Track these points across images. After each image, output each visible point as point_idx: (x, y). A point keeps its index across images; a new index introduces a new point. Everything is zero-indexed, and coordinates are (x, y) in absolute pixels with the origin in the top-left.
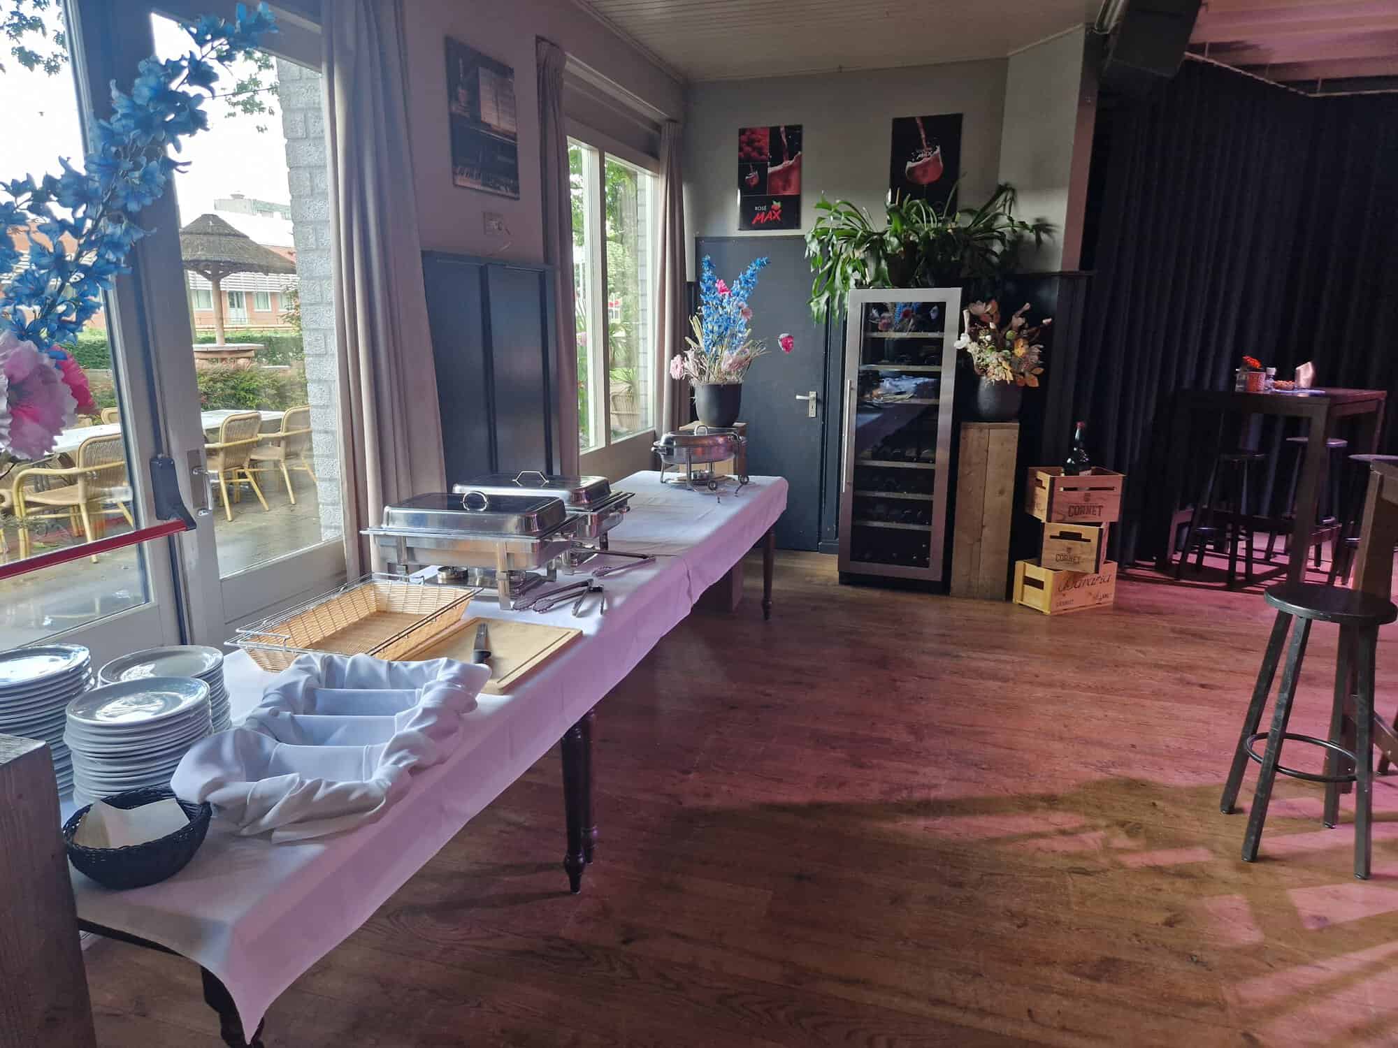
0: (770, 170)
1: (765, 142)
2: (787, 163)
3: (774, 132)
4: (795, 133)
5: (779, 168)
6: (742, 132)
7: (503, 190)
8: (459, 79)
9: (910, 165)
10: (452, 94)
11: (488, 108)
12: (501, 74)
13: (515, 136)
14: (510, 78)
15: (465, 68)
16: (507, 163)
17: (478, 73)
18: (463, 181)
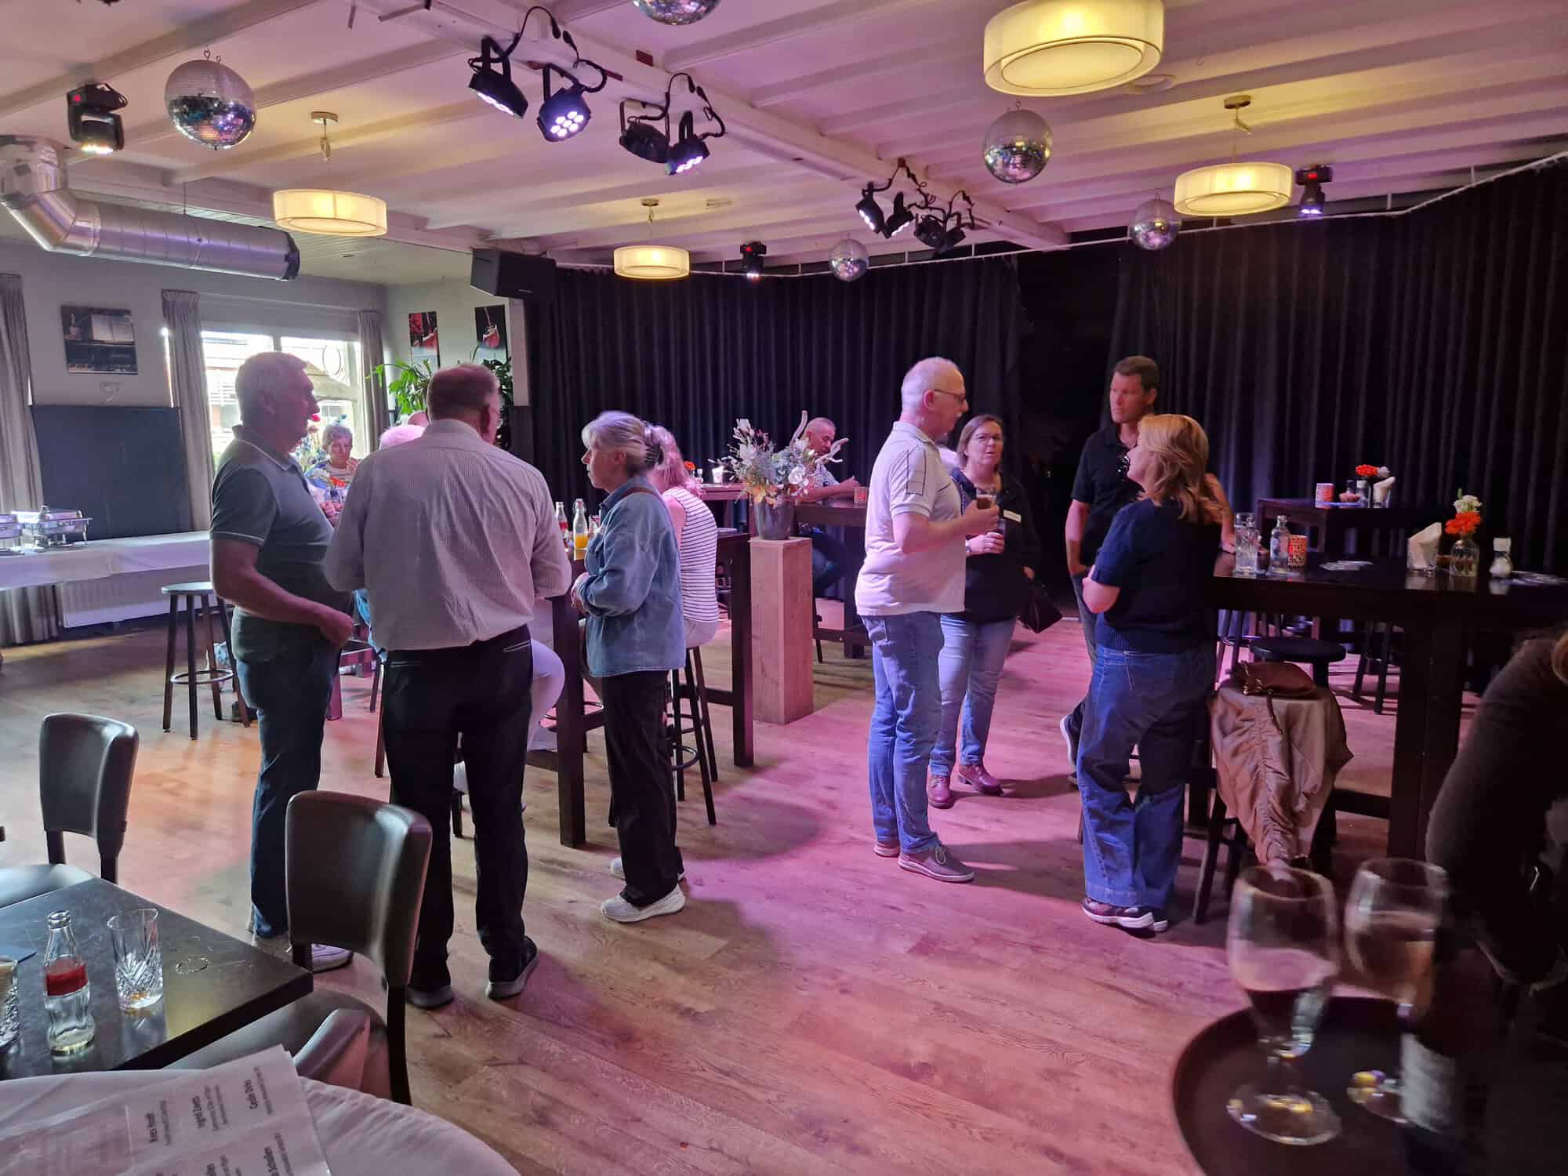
0: (424, 339)
1: (420, 323)
2: (431, 335)
3: (424, 314)
4: (433, 315)
5: (427, 338)
6: (410, 315)
7: (118, 371)
8: (70, 324)
9: (485, 336)
10: (66, 331)
11: (102, 333)
12: (116, 315)
13: (133, 343)
14: (126, 316)
15: (77, 318)
16: (123, 358)
17: (90, 318)
18: (75, 370)
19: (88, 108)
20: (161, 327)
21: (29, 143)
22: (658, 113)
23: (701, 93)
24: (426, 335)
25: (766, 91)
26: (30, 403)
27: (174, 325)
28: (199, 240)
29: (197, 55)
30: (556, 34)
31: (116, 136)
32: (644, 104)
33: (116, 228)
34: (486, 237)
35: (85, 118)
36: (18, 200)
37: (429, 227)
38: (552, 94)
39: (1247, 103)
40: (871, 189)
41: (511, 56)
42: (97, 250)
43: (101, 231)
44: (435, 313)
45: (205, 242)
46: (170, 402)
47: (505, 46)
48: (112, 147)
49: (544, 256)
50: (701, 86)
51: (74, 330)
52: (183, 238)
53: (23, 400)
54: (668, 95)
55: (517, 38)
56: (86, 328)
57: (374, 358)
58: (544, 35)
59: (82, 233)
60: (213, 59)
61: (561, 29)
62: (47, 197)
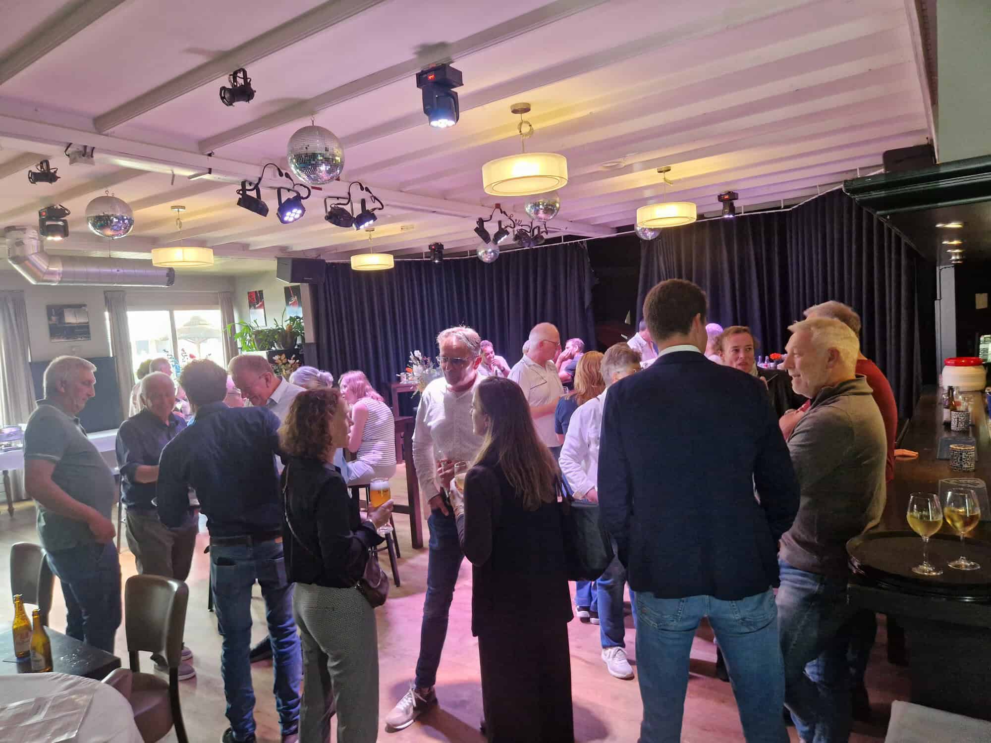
0: (257, 306)
1: (254, 297)
2: (260, 302)
3: (256, 292)
6: (248, 293)
7: (80, 339)
8: (52, 315)
9: (290, 303)
10: (50, 319)
11: (70, 319)
12: (78, 307)
13: (88, 323)
14: (83, 308)
15: (56, 312)
16: (83, 331)
17: (63, 311)
18: (55, 340)
19: (49, 218)
20: (105, 311)
21: (23, 229)
22: (345, 201)
23: (367, 190)
24: (258, 304)
25: (408, 183)
26: (30, 361)
27: (112, 310)
28: (118, 271)
29: (101, 193)
30: (281, 174)
31: (64, 231)
32: (338, 198)
33: (70, 269)
34: (285, 250)
35: (48, 223)
36: (17, 260)
37: (251, 249)
38: (283, 202)
39: (669, 170)
40: (481, 222)
41: (259, 186)
42: (60, 282)
43: (63, 271)
44: (262, 291)
45: (121, 271)
46: (109, 354)
47: (256, 182)
48: (62, 237)
49: (319, 258)
50: (368, 187)
51: (53, 318)
52: (108, 270)
53: (25, 358)
54: (349, 194)
55: (260, 179)
56: (61, 315)
57: (228, 319)
58: (275, 176)
59: (53, 273)
60: (110, 195)
61: (284, 172)
62: (33, 256)
